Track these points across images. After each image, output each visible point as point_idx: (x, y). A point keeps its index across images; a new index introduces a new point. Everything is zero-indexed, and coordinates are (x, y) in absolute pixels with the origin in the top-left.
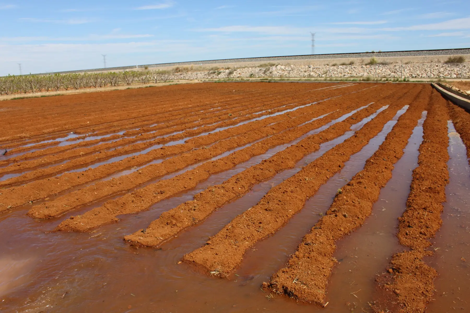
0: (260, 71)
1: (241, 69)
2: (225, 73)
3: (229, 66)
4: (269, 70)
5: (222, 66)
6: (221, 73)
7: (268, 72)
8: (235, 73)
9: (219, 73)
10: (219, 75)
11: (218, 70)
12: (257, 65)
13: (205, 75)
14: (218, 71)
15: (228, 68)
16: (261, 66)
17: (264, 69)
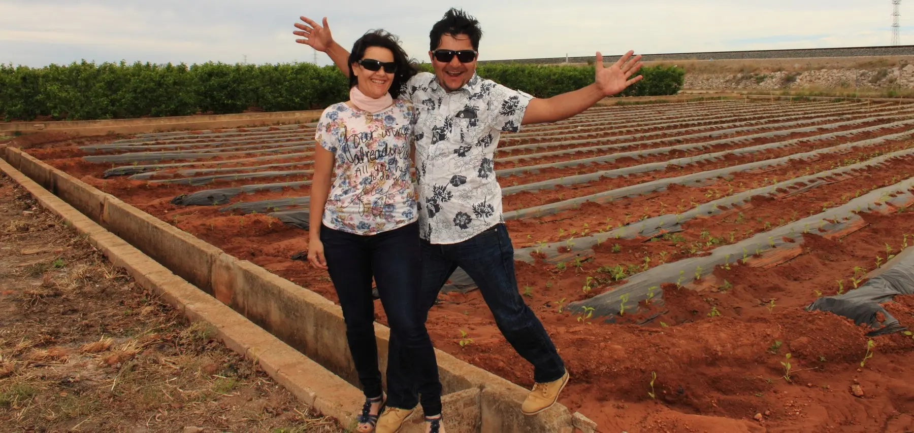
0: (863, 78)
1: (812, 72)
2: (774, 80)
3: (783, 65)
4: (885, 75)
5: (767, 65)
6: (766, 79)
7: (884, 80)
8: (798, 80)
9: (762, 79)
10: (761, 84)
11: (757, 72)
12: (849, 65)
13: (727, 81)
14: (757, 75)
15: (779, 70)
16: (861, 66)
17: (873, 74)
